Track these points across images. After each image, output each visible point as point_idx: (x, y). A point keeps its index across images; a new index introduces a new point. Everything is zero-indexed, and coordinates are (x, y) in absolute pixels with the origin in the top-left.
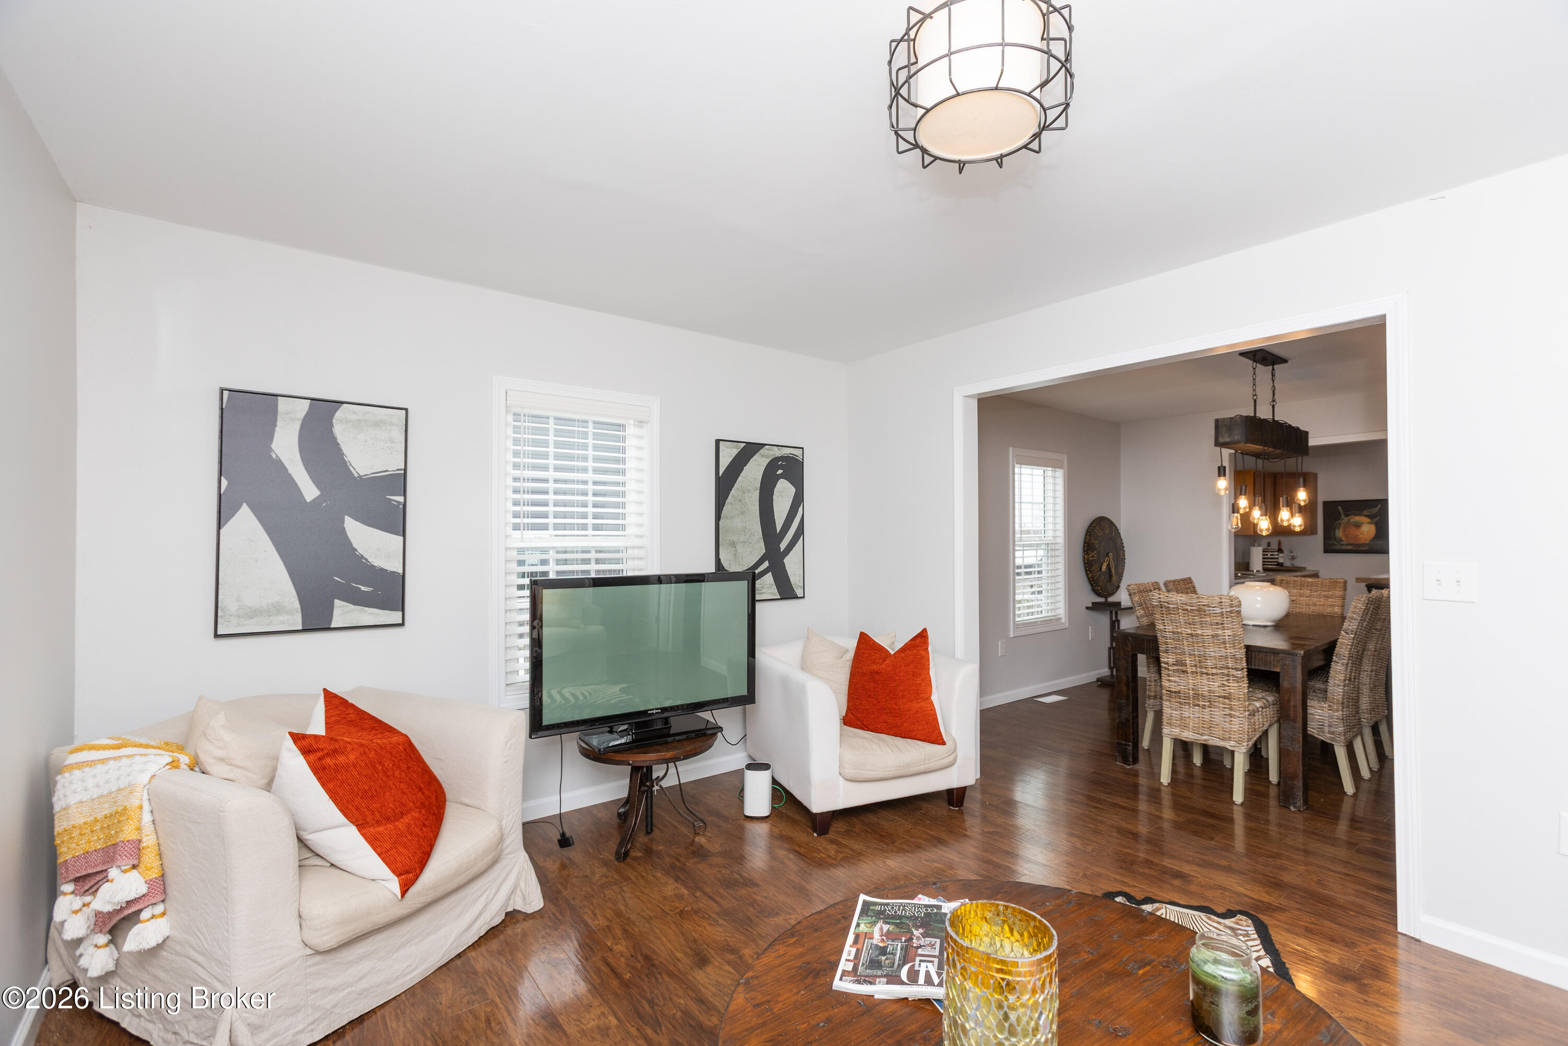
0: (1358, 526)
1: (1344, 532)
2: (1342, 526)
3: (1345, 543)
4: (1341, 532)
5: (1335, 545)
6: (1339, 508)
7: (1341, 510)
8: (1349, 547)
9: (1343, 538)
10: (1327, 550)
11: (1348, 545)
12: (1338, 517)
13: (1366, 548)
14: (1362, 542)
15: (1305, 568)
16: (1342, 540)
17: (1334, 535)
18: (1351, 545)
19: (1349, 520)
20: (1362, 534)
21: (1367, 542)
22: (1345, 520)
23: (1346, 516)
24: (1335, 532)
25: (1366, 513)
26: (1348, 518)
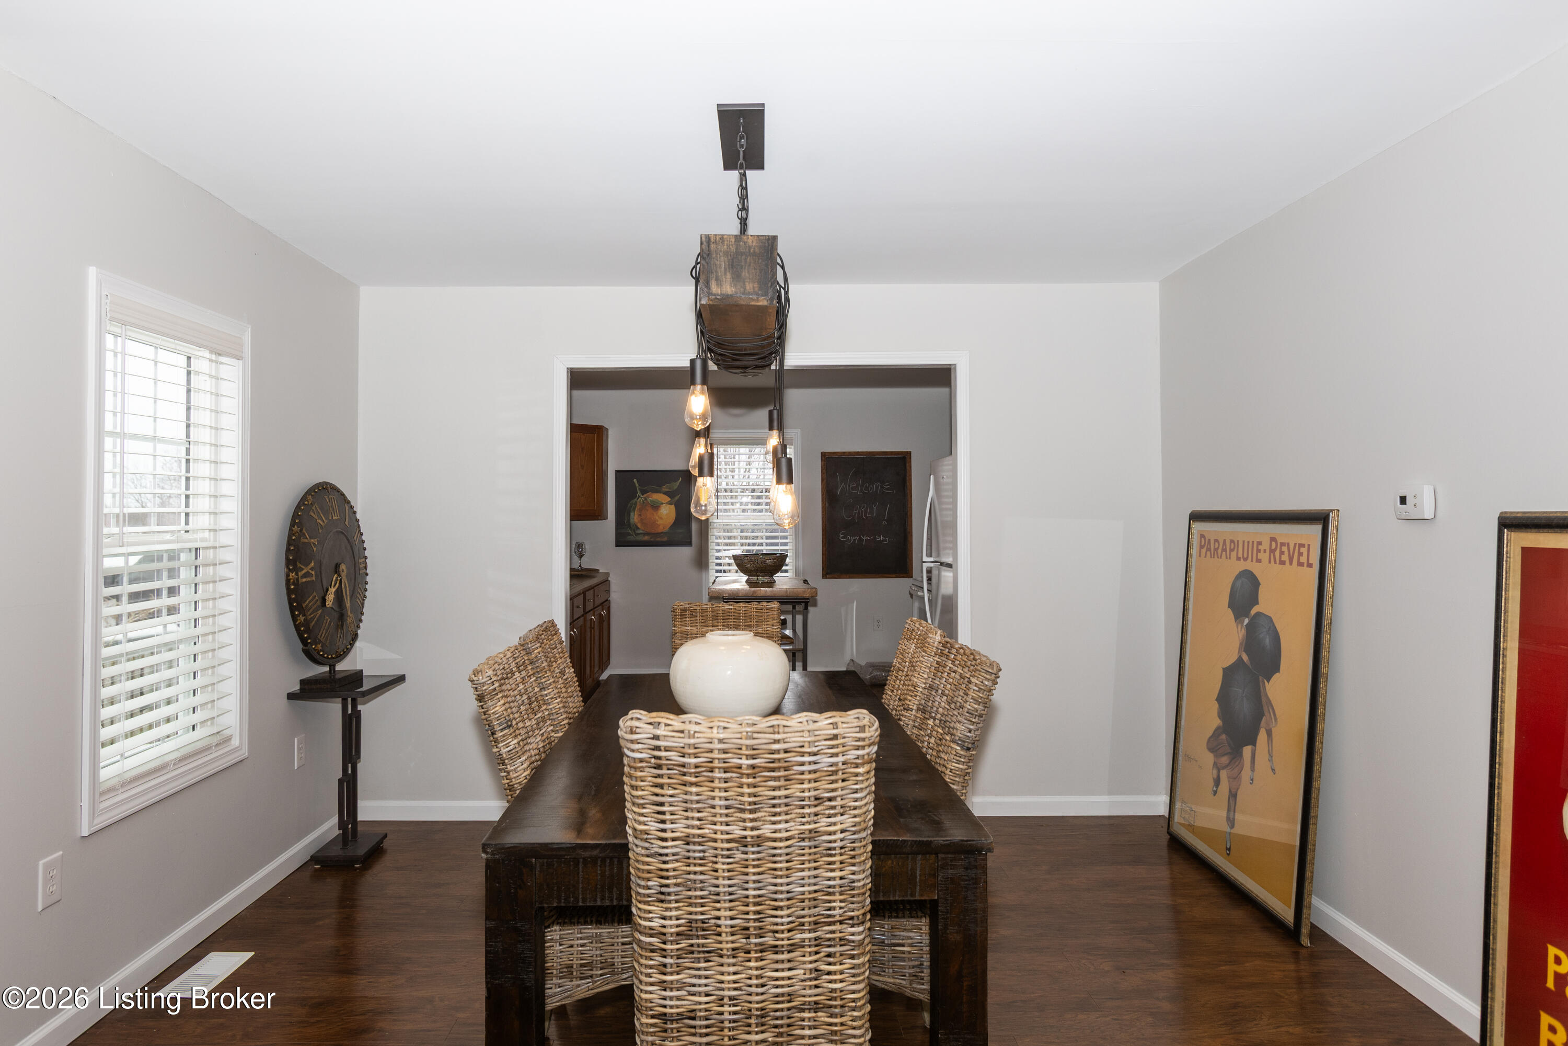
0: (656, 507)
1: (640, 515)
2: (638, 507)
3: (641, 531)
4: (636, 516)
5: (629, 535)
6: (635, 480)
7: (637, 484)
8: (646, 538)
9: (639, 525)
10: (622, 541)
11: (645, 534)
12: (634, 495)
13: (665, 539)
14: (661, 529)
15: (599, 570)
16: (638, 528)
17: (629, 520)
18: (648, 534)
19: (646, 499)
20: (661, 518)
21: (667, 529)
22: (641, 498)
23: (643, 492)
24: (629, 515)
25: (665, 489)
26: (645, 495)
